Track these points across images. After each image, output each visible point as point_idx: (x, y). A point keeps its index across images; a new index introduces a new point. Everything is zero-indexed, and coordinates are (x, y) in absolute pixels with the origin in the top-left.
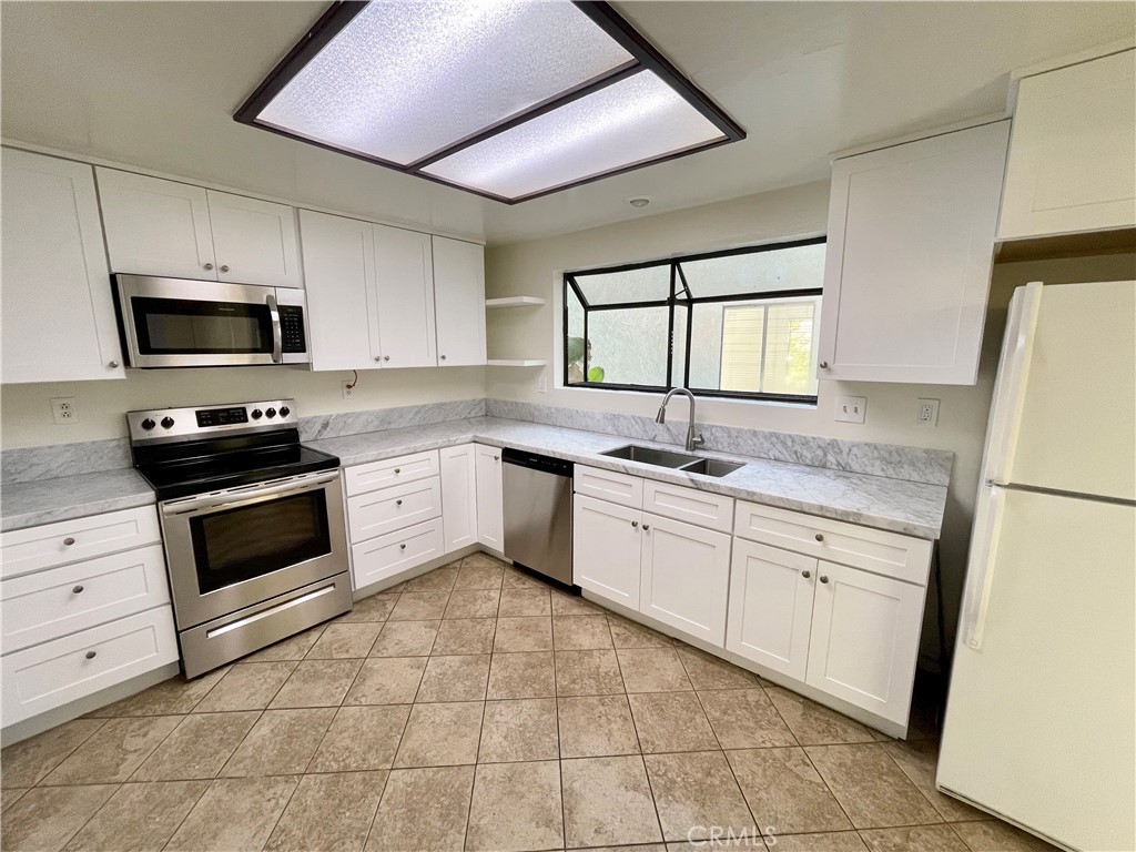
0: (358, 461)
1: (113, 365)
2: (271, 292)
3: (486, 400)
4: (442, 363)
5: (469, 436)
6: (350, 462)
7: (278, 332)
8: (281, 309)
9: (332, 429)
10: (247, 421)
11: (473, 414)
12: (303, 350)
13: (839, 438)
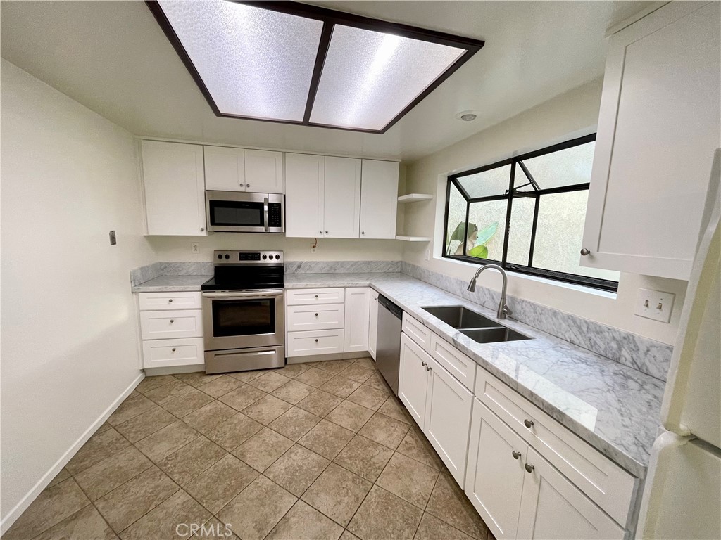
0: (294, 287)
1: (202, 230)
2: (266, 196)
3: (401, 262)
4: (362, 237)
5: (367, 283)
6: (289, 287)
7: (266, 216)
8: (270, 205)
9: (303, 269)
10: (259, 259)
11: (391, 270)
12: (279, 225)
13: (636, 334)
